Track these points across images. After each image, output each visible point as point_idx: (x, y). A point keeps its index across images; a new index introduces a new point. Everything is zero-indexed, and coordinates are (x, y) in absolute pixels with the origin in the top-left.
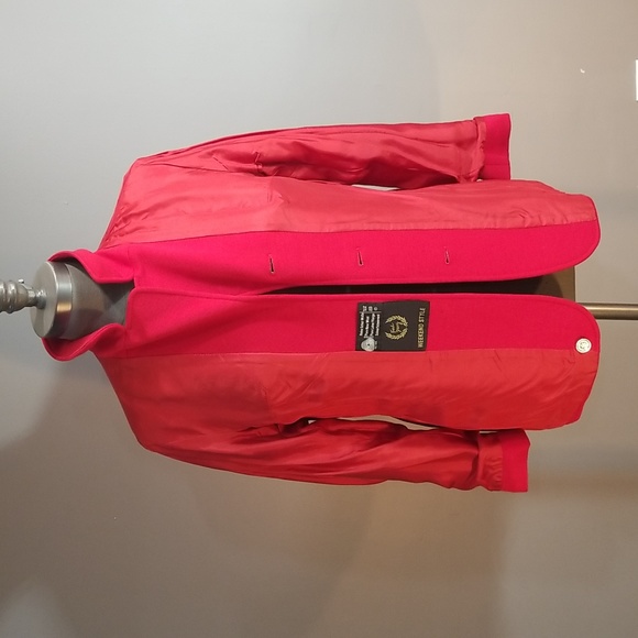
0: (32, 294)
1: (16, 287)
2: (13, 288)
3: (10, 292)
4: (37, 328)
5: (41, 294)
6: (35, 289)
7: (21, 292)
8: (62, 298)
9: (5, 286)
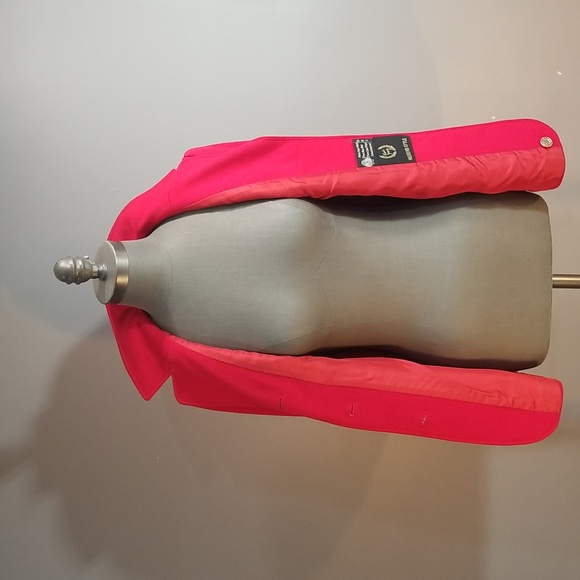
0: (95, 269)
1: (83, 263)
2: (81, 263)
3: (78, 267)
4: (100, 296)
5: (103, 267)
6: (98, 263)
7: (87, 267)
8: (121, 272)
9: (75, 262)
